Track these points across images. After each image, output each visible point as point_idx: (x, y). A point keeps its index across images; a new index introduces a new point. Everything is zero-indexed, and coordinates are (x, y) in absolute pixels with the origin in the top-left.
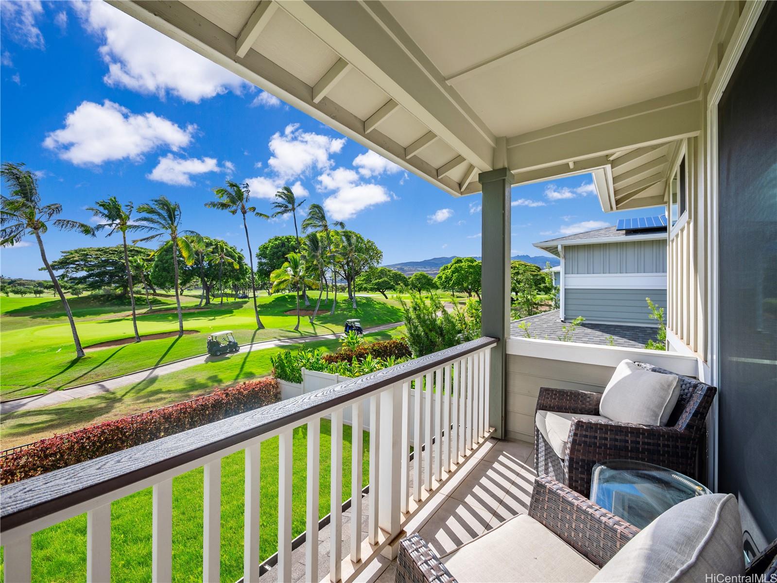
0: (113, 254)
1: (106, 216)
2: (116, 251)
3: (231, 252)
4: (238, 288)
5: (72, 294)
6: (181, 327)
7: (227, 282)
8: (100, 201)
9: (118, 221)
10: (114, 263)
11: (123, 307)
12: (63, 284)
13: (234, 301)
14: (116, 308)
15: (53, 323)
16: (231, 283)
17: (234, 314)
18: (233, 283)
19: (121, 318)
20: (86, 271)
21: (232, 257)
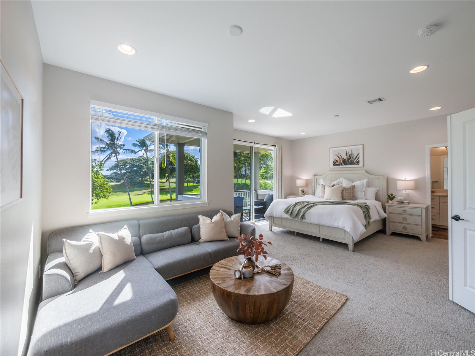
0: (137, 161)
1: (140, 146)
2: (138, 160)
3: (191, 158)
4: (195, 178)
5: (117, 182)
6: (171, 197)
7: (189, 175)
8: (137, 140)
9: (145, 148)
10: (137, 166)
11: (142, 188)
12: (113, 177)
13: (193, 185)
14: (139, 189)
15: (114, 196)
16: (191, 176)
17: (194, 191)
18: (193, 175)
19: (142, 193)
20: (125, 170)
21: (192, 161)
